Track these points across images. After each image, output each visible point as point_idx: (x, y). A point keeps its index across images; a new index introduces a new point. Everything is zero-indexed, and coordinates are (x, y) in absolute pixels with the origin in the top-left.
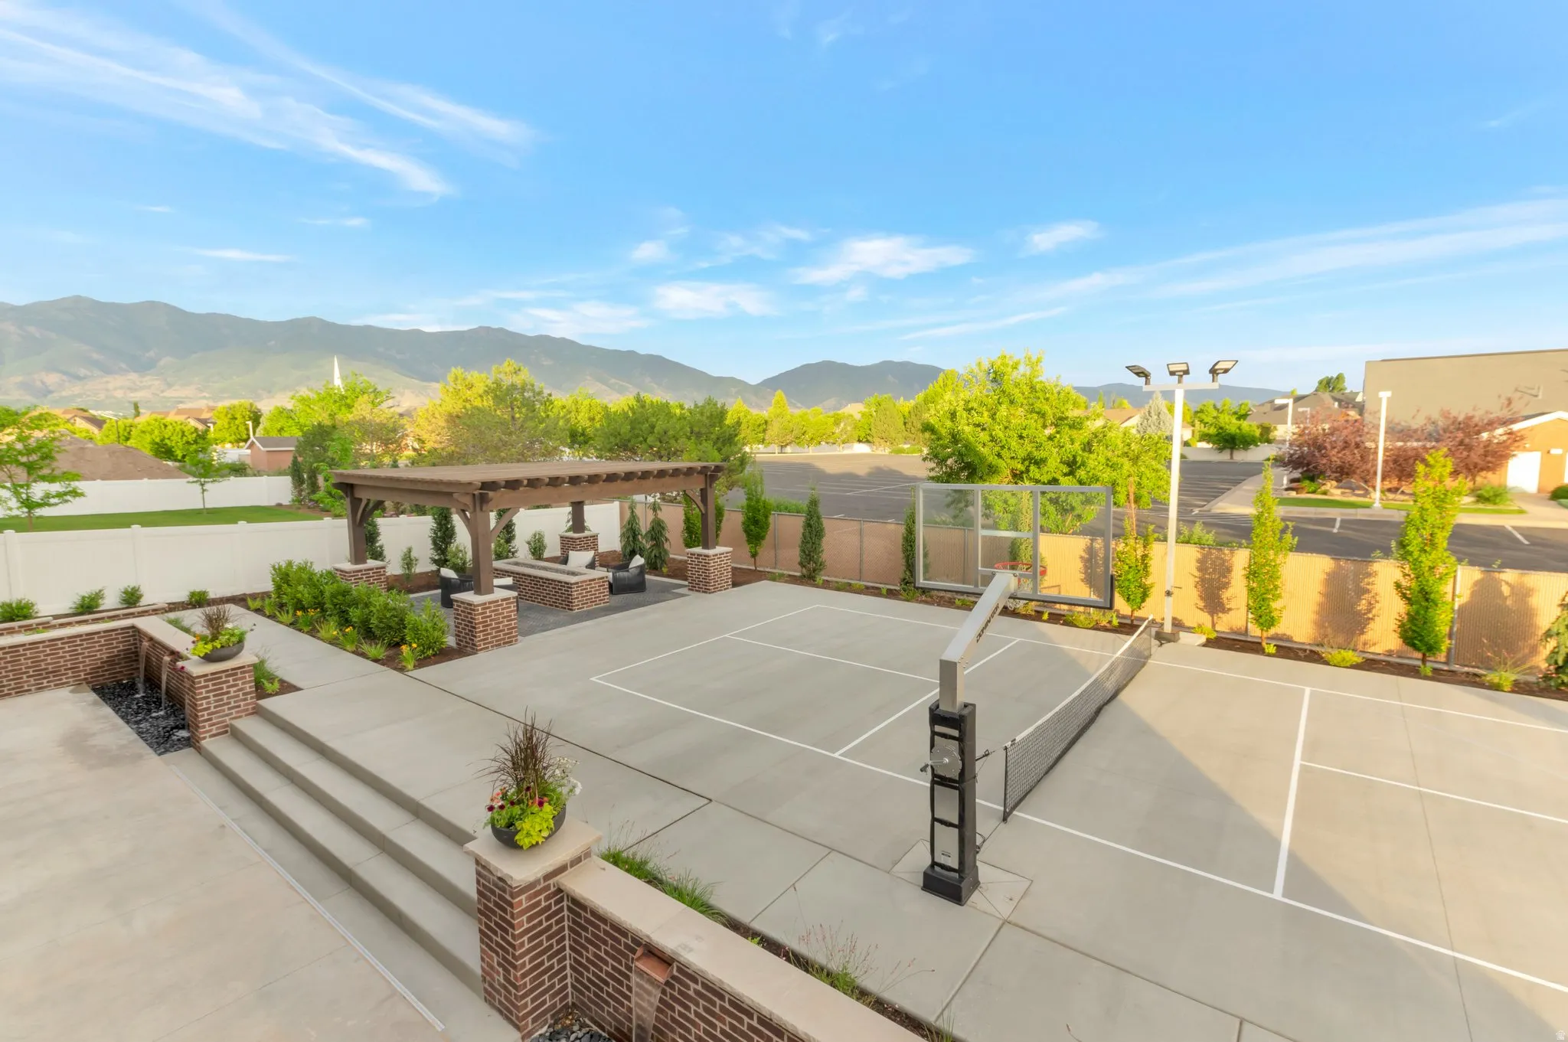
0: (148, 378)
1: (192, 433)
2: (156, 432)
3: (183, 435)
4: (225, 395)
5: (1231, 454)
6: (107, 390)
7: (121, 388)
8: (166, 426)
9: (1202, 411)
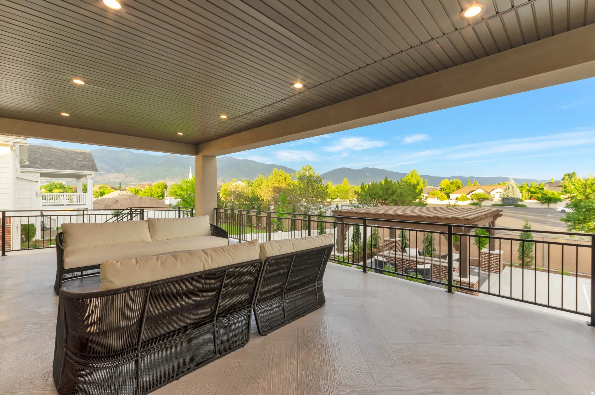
0: (121, 174)
1: (160, 193)
2: (149, 192)
3: (158, 193)
4: (143, 180)
5: (548, 205)
6: (109, 179)
7: (112, 178)
8: (152, 190)
9: (522, 187)
